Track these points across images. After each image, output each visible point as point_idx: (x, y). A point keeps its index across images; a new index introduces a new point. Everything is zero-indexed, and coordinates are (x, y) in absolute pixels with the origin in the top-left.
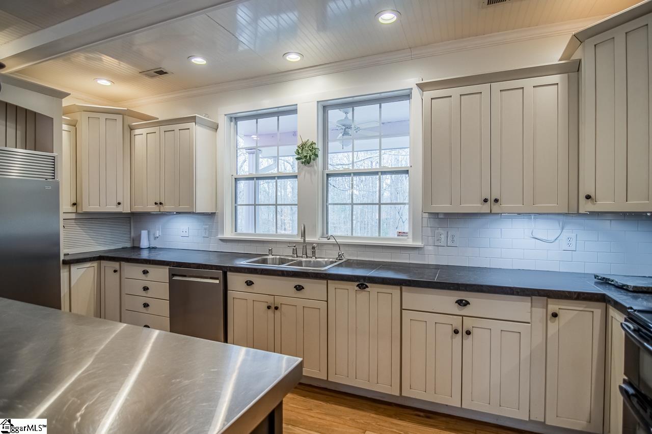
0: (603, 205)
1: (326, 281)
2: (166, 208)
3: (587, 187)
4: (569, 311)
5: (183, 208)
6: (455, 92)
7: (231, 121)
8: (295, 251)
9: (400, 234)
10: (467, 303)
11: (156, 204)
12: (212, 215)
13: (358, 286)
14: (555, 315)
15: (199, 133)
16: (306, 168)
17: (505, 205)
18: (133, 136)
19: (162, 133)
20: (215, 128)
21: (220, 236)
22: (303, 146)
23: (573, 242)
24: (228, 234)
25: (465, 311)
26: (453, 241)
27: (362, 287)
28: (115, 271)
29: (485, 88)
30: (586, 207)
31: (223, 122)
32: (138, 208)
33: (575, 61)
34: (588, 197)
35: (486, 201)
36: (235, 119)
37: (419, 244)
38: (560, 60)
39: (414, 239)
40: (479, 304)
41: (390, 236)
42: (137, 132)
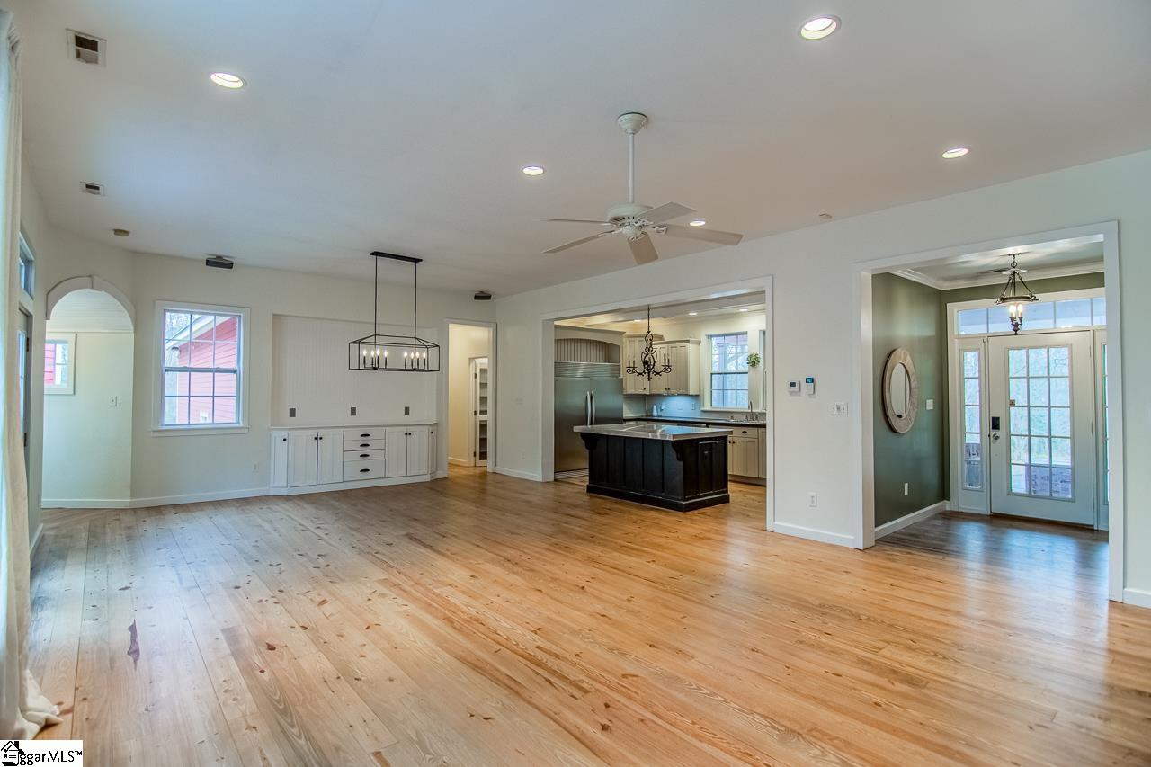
2: (672, 391)
5: (681, 392)
7: (708, 338)
8: (746, 417)
11: (665, 389)
12: (697, 396)
15: (691, 348)
16: (754, 369)
20: (700, 343)
21: (702, 409)
22: (750, 356)
24: (707, 407)
31: (704, 340)
32: (654, 392)
36: (710, 337)
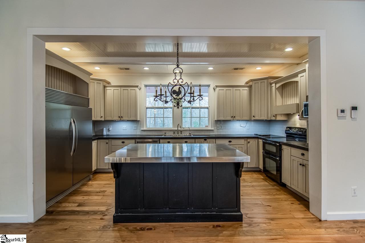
0: (257, 118)
1: (194, 140)
3: (253, 114)
4: (252, 141)
5: (132, 119)
6: (225, 89)
7: (145, 87)
8: (174, 133)
9: (206, 126)
10: (231, 141)
11: (119, 117)
13: (204, 140)
14: (249, 142)
15: (138, 91)
17: (236, 118)
18: (105, 90)
19: (122, 90)
20: (140, 89)
21: (142, 129)
23: (249, 127)
24: (145, 128)
25: (231, 144)
26: (221, 127)
27: (205, 140)
28: (107, 143)
29: (231, 88)
30: (253, 119)
31: (143, 87)
32: (109, 119)
33: (250, 85)
34: (254, 116)
35: (232, 117)
37: (213, 129)
38: (245, 84)
39: (211, 128)
40: (234, 141)
41: (203, 127)
42: (108, 88)
